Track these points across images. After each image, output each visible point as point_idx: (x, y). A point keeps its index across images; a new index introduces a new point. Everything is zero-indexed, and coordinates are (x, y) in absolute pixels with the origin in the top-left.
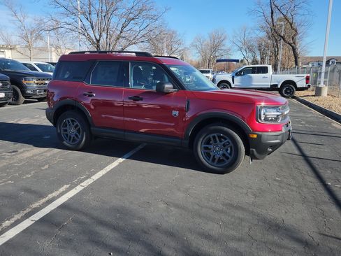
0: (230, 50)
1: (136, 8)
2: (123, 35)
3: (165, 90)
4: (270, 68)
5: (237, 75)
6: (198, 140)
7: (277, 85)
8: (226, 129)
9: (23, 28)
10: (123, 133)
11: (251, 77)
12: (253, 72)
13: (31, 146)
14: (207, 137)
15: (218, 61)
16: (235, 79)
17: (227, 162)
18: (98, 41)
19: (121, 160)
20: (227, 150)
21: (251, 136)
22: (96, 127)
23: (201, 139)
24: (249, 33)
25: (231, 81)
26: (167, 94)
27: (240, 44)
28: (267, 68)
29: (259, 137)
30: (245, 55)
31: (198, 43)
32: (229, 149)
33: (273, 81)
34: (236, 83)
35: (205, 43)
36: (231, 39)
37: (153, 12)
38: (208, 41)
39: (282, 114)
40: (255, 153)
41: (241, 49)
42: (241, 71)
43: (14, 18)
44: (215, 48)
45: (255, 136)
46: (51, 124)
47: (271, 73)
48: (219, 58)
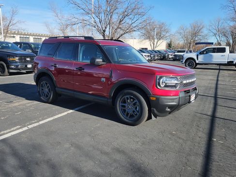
0: (206, 35)
1: (129, 8)
2: (121, 26)
3: (96, 63)
4: (227, 48)
5: (201, 53)
6: (117, 100)
7: (233, 62)
8: (135, 93)
9: (61, 24)
10: (73, 92)
11: (211, 55)
12: (214, 52)
13: (24, 99)
14: (123, 98)
15: (196, 44)
16: (199, 56)
17: (136, 117)
18: (104, 31)
19: (71, 111)
20: (136, 108)
21: (151, 98)
22: (59, 88)
23: (119, 99)
24: (222, 23)
25: (195, 58)
26: (99, 66)
27: (215, 31)
28: (225, 48)
29: (158, 99)
30: (218, 39)
31: (181, 31)
32: (138, 107)
33: (229, 58)
34: (199, 60)
35: (188, 30)
36: (208, 27)
37: (140, 11)
38: (190, 29)
39: (181, 82)
40: (156, 111)
41: (215, 35)
42: (204, 51)
43: (56, 18)
44: (195, 34)
45: (154, 99)
46: (35, 84)
47: (228, 52)
48: (197, 42)
